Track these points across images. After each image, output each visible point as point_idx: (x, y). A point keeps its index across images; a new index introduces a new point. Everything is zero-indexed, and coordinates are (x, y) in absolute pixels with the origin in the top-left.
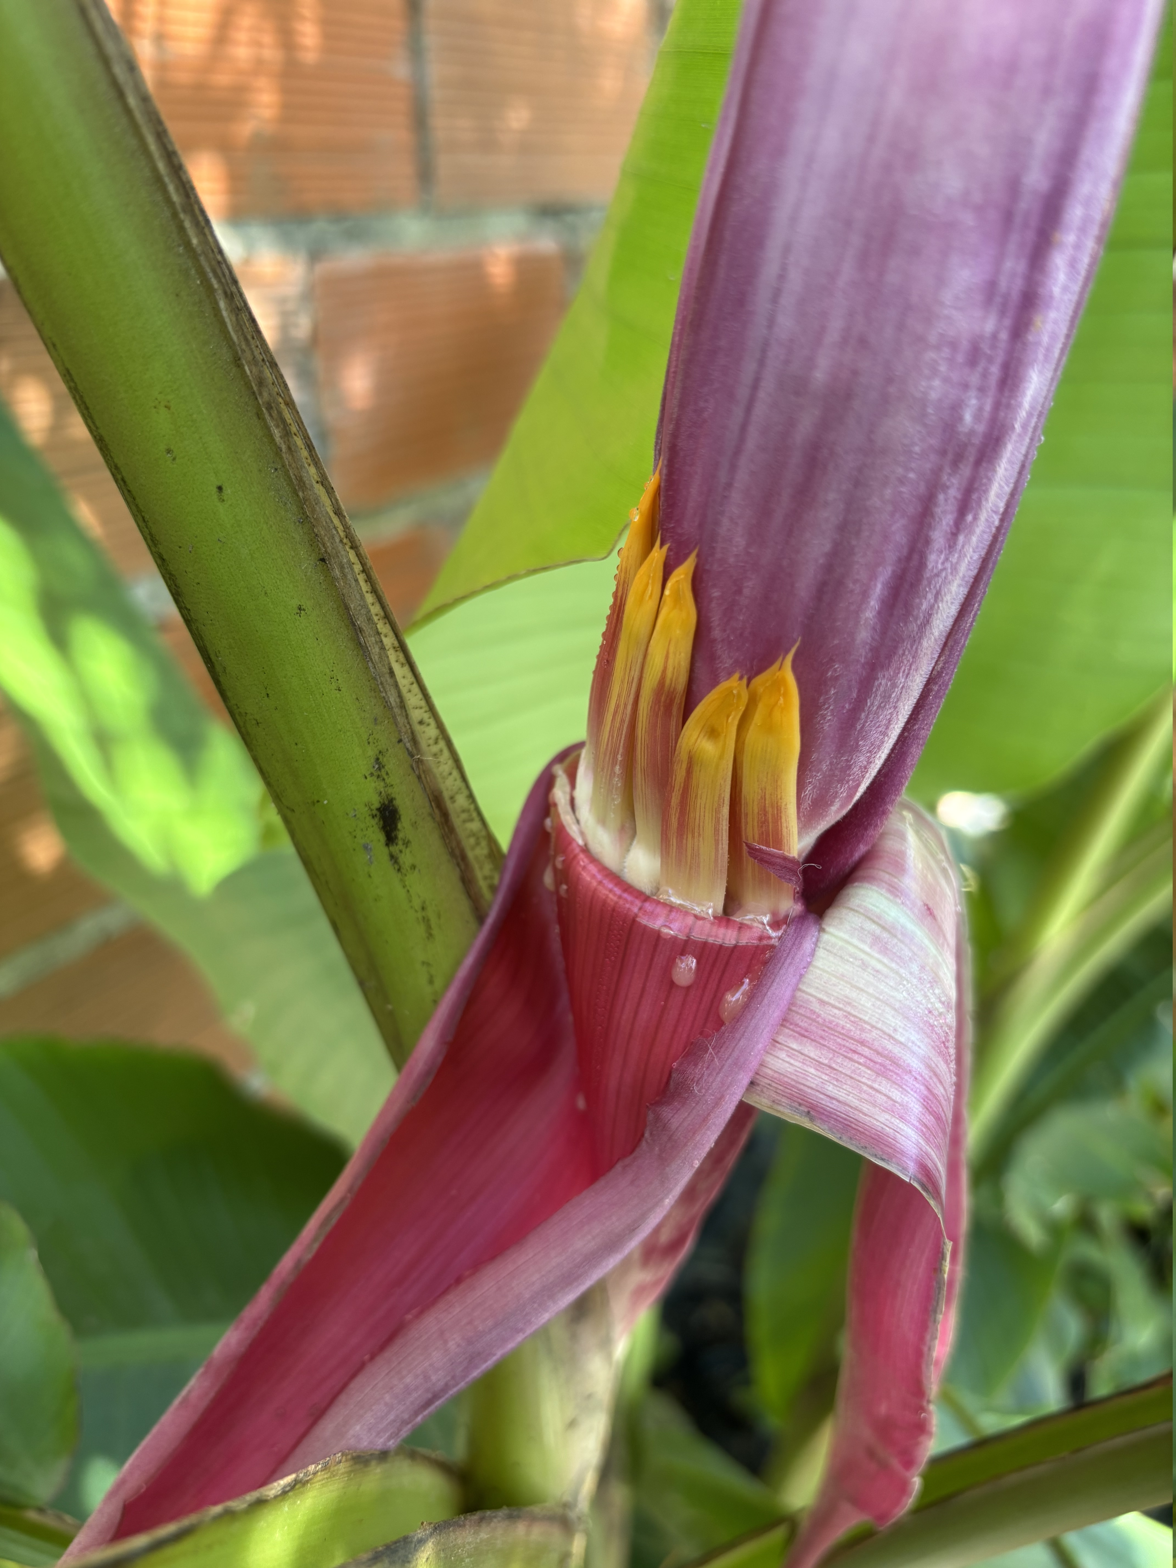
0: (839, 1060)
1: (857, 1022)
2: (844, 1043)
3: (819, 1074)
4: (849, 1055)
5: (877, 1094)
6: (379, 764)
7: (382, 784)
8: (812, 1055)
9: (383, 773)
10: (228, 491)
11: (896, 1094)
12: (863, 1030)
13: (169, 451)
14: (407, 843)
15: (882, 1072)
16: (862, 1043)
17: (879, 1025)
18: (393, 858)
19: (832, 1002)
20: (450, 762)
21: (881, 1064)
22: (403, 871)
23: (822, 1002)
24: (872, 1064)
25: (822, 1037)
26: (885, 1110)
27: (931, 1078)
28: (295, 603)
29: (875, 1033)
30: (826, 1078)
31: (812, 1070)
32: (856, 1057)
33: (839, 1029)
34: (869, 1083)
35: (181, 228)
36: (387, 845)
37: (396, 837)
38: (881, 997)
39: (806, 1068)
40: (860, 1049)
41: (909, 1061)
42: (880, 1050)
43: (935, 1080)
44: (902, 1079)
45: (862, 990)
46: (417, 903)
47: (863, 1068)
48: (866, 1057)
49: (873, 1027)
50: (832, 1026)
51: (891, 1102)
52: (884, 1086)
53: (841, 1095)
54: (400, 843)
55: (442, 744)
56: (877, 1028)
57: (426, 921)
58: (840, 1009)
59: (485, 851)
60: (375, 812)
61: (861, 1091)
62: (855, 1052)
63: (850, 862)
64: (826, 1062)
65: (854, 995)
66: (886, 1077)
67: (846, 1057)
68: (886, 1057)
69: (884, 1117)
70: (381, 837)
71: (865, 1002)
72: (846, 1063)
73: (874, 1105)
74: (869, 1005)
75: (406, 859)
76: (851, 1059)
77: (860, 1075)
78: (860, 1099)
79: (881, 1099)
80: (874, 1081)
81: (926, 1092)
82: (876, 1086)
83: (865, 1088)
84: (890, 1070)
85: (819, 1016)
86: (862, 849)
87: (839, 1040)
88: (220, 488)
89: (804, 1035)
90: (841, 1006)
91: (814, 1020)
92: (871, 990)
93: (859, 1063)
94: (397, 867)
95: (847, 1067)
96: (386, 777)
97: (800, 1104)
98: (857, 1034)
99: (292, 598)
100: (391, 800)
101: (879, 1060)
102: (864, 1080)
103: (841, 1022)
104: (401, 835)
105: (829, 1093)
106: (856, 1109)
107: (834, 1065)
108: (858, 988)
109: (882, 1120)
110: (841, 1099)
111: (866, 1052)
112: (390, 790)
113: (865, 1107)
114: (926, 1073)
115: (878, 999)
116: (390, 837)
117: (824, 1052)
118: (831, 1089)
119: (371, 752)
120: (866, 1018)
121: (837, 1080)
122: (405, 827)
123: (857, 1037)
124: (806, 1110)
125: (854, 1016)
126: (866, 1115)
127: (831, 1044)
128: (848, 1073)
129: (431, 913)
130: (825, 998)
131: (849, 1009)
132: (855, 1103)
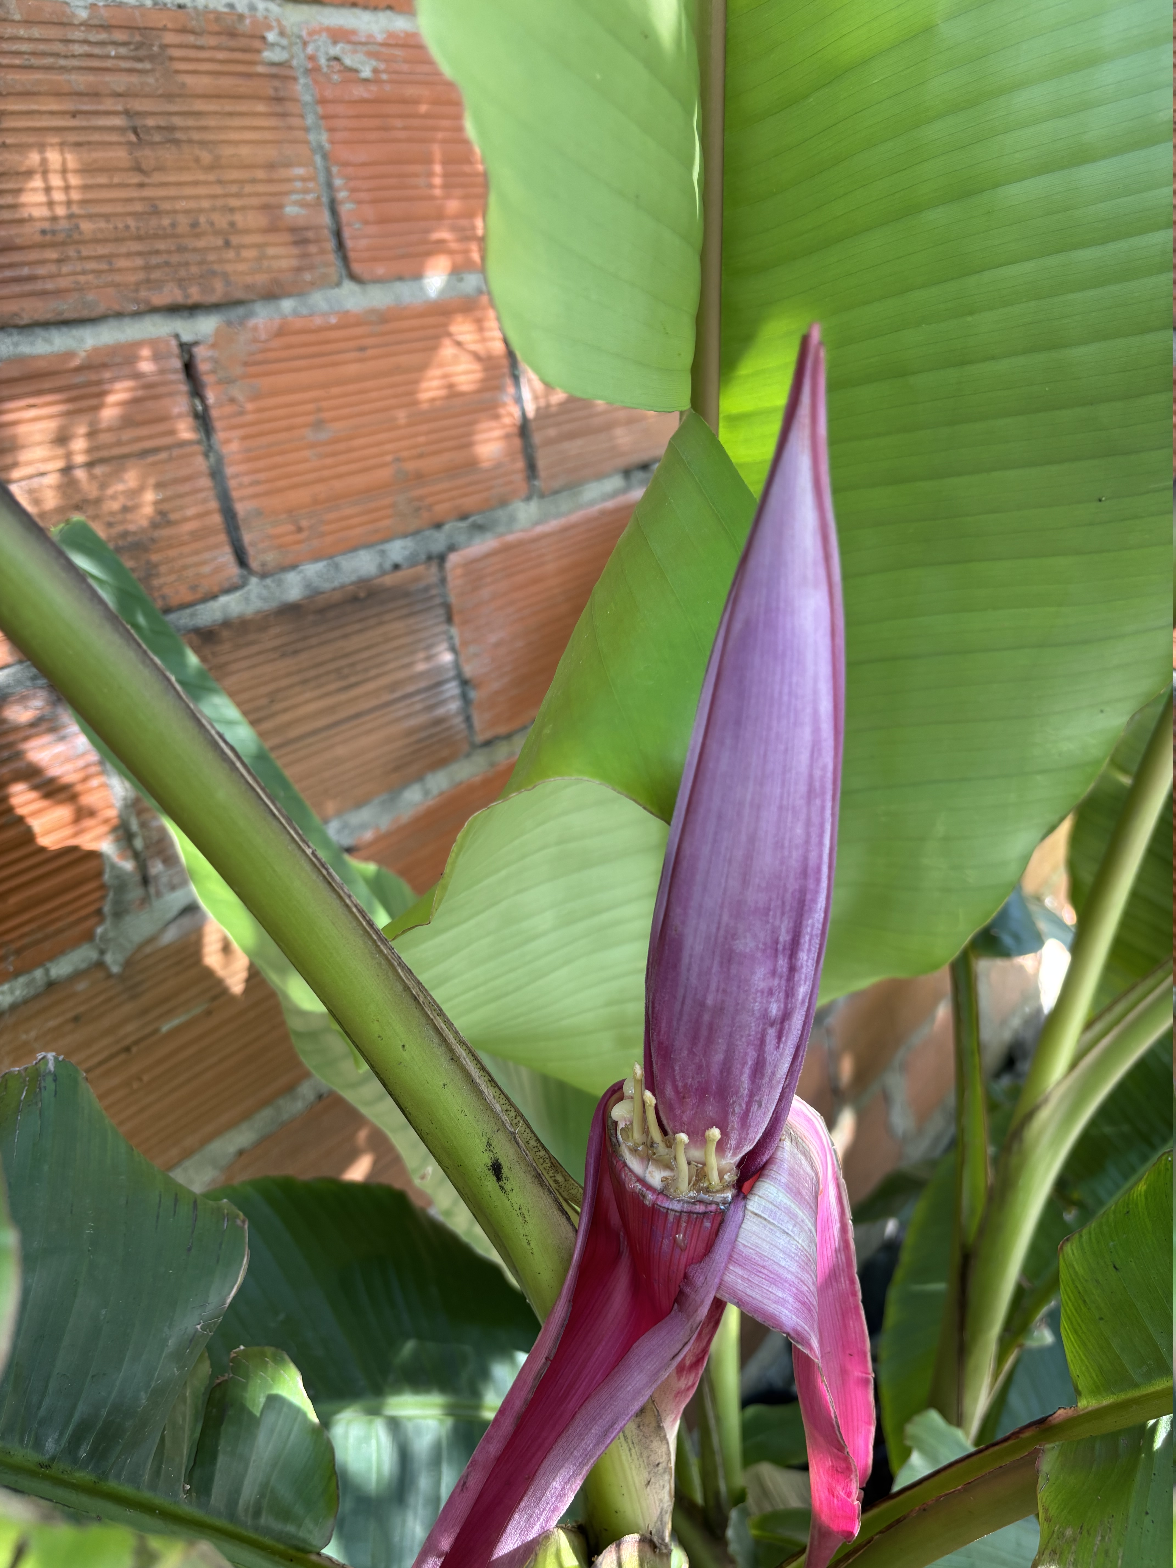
0: (753, 1276)
1: (761, 1256)
2: (755, 1267)
3: (743, 1283)
4: (758, 1274)
5: (771, 1294)
6: (489, 1144)
7: (492, 1153)
8: (740, 1273)
9: (492, 1148)
10: (407, 1046)
11: (780, 1294)
12: (764, 1260)
13: (379, 1037)
14: (507, 1179)
15: (773, 1282)
16: (764, 1267)
17: (772, 1258)
18: (502, 1188)
19: (749, 1245)
20: (524, 1126)
21: (773, 1278)
22: (507, 1193)
23: (745, 1246)
24: (768, 1278)
25: (744, 1264)
26: (775, 1302)
27: (799, 1283)
28: (441, 1083)
29: (770, 1262)
30: (747, 1285)
31: (740, 1281)
32: (761, 1275)
33: (753, 1260)
34: (767, 1288)
35: (378, 946)
36: (497, 1182)
37: (502, 1177)
38: (773, 1243)
39: (736, 1279)
40: (762, 1270)
41: (786, 1276)
42: (772, 1271)
43: (801, 1283)
44: (783, 1285)
45: (764, 1240)
46: (516, 1207)
47: (764, 1280)
48: (766, 1275)
49: (769, 1259)
50: (749, 1258)
51: (777, 1298)
52: (773, 1289)
53: (754, 1295)
54: (504, 1179)
55: (519, 1118)
56: (771, 1260)
57: (522, 1214)
58: (753, 1249)
59: (549, 1165)
60: (489, 1167)
61: (763, 1292)
62: (760, 1272)
63: (762, 1163)
64: (746, 1277)
65: (760, 1242)
66: (776, 1285)
67: (756, 1275)
68: (776, 1275)
69: (774, 1306)
70: (495, 1178)
71: (766, 1246)
72: (756, 1277)
73: (769, 1299)
74: (767, 1247)
75: (508, 1187)
76: (758, 1276)
77: (763, 1284)
78: (763, 1297)
79: (772, 1296)
80: (770, 1287)
81: (796, 1291)
82: (770, 1290)
83: (765, 1291)
84: (778, 1281)
85: (743, 1253)
86: (765, 1158)
87: (753, 1266)
88: (403, 1046)
89: (737, 1263)
90: (754, 1248)
91: (741, 1255)
92: (768, 1240)
93: (763, 1278)
94: (504, 1191)
95: (756, 1280)
96: (492, 1150)
97: (734, 1298)
98: (761, 1263)
99: (440, 1081)
100: (497, 1160)
101: (772, 1276)
102: (764, 1287)
103: (754, 1257)
104: (504, 1176)
105: (748, 1293)
106: (760, 1301)
107: (750, 1279)
108: (761, 1238)
109: (773, 1307)
110: (753, 1296)
111: (766, 1272)
112: (496, 1155)
113: (765, 1301)
114: (796, 1281)
115: (772, 1244)
116: (499, 1178)
117: (746, 1272)
118: (749, 1292)
119: (485, 1140)
120: (766, 1254)
121: (752, 1287)
122: (505, 1172)
123: (761, 1264)
124: (737, 1301)
125: (760, 1253)
126: (766, 1305)
127: (749, 1268)
128: (757, 1283)
129: (523, 1210)
130: (746, 1244)
131: (757, 1249)
132: (760, 1299)
